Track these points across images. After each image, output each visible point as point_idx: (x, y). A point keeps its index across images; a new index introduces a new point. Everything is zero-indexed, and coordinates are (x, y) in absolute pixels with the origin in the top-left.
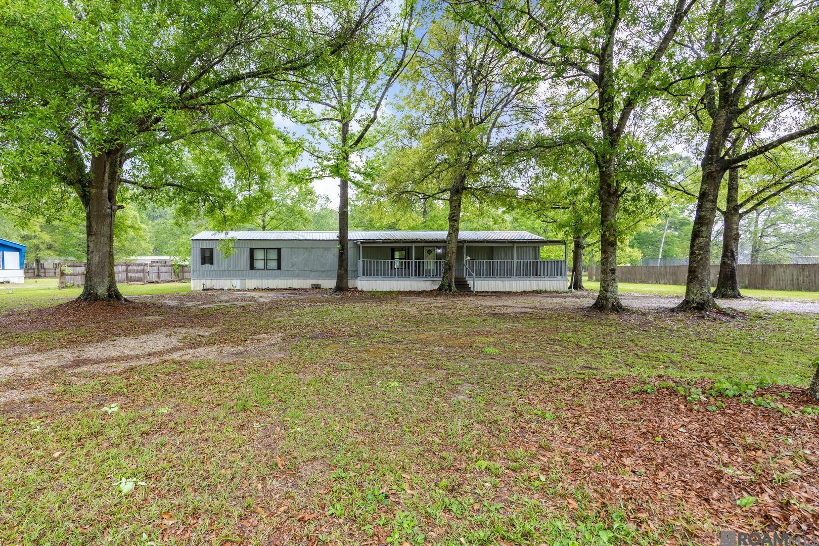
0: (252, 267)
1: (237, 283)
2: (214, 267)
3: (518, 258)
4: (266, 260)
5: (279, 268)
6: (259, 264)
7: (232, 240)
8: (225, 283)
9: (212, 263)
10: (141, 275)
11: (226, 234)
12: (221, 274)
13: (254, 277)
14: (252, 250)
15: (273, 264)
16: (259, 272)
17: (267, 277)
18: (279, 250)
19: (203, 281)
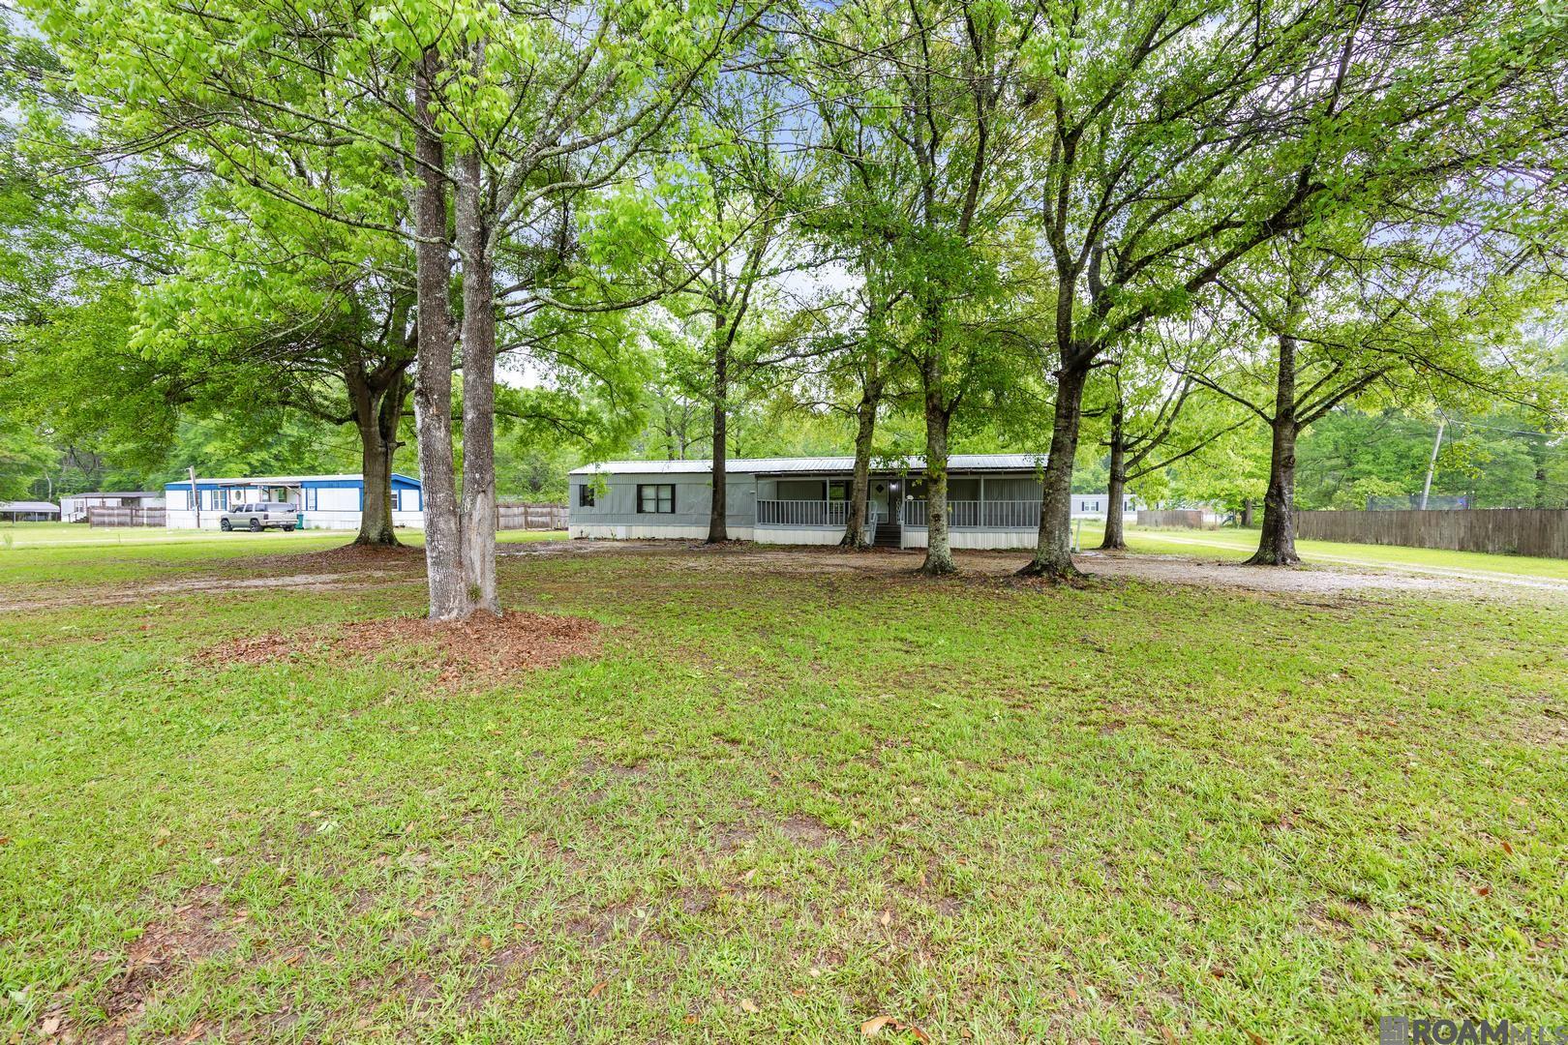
0: (640, 510)
1: (621, 532)
2: (595, 510)
3: (986, 498)
4: (658, 500)
5: (673, 511)
6: (650, 506)
7: (604, 474)
8: (604, 531)
9: (592, 505)
10: (547, 519)
11: (597, 466)
12: (602, 519)
13: (643, 523)
14: (640, 487)
15: (666, 506)
16: (648, 516)
17: (659, 523)
18: (673, 486)
19: (583, 528)
